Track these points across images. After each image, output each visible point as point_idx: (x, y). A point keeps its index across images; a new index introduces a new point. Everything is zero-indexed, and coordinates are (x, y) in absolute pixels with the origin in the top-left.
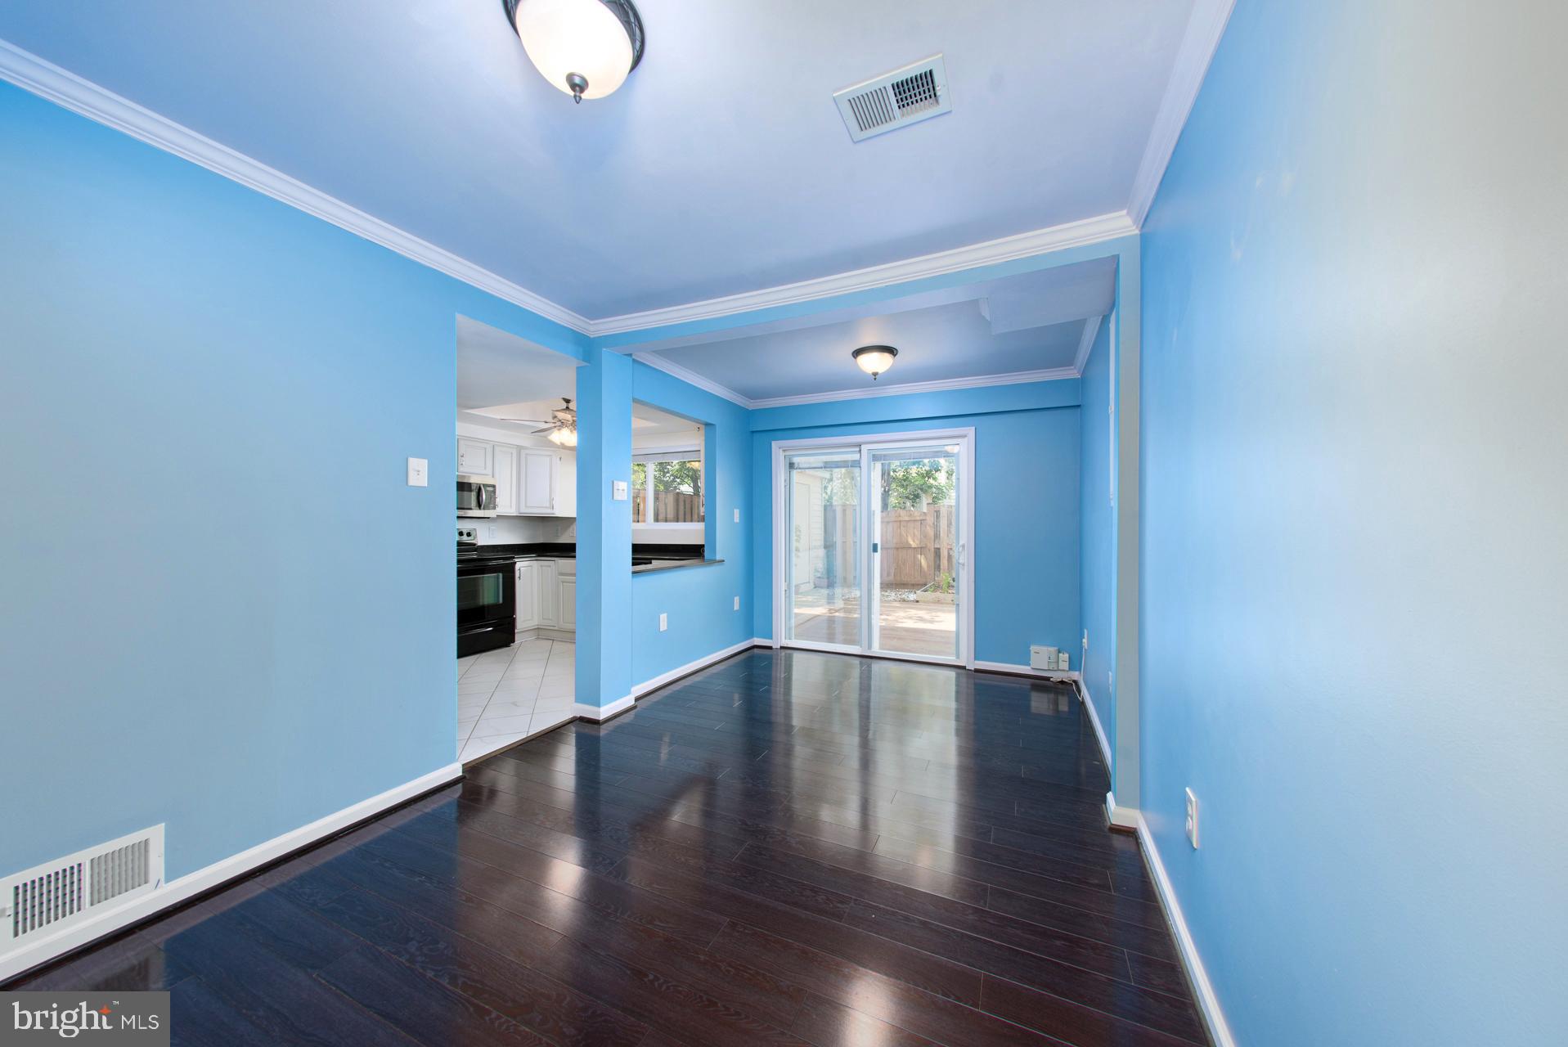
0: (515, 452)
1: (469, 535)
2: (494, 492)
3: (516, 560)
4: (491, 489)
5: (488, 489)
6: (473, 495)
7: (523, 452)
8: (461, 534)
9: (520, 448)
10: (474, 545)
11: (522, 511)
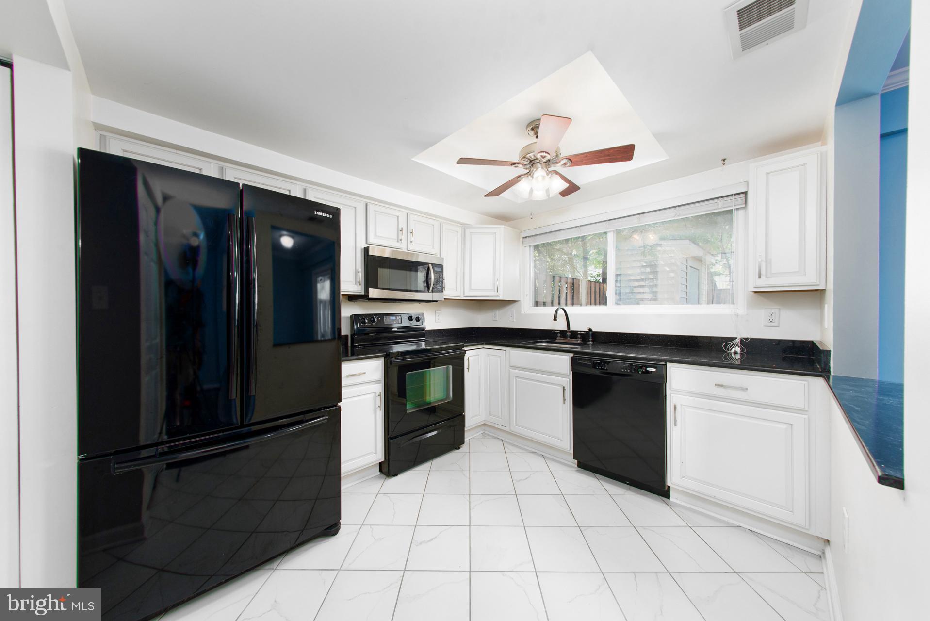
0: (460, 230)
1: (418, 319)
2: (442, 271)
3: (465, 349)
4: (439, 270)
5: (436, 269)
6: (421, 275)
7: (468, 231)
8: (411, 319)
9: (465, 226)
10: (423, 330)
11: (467, 294)
